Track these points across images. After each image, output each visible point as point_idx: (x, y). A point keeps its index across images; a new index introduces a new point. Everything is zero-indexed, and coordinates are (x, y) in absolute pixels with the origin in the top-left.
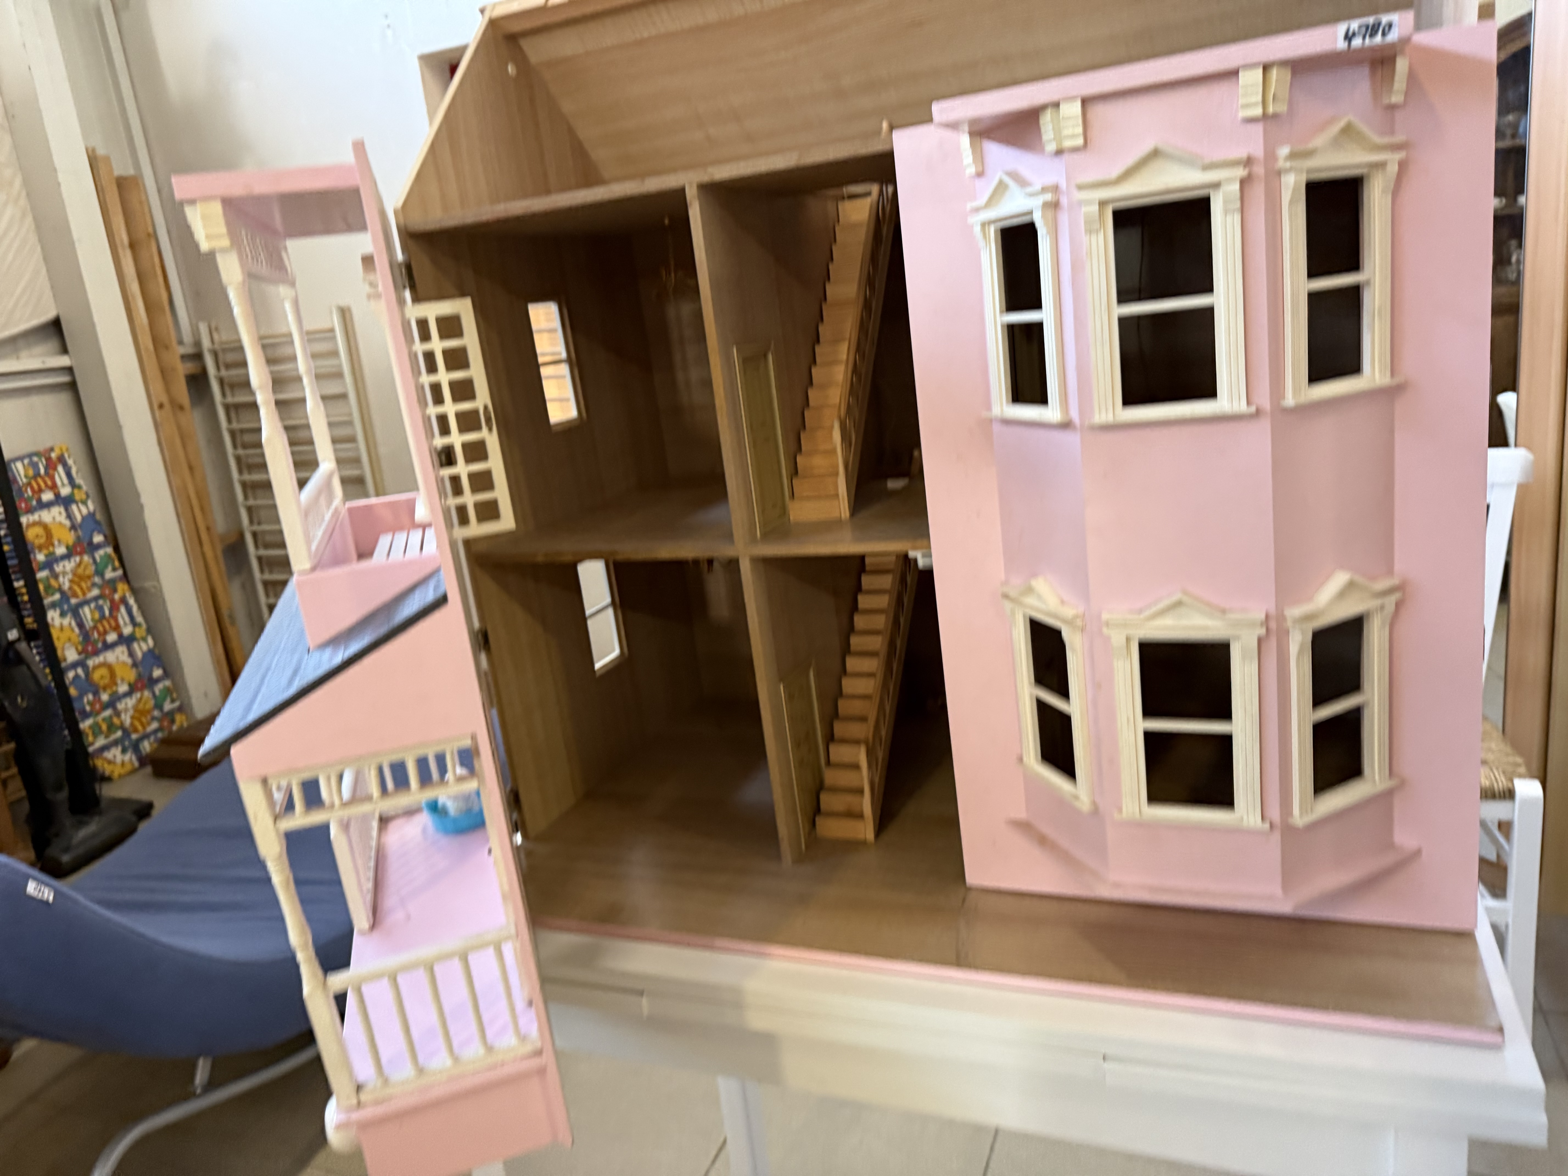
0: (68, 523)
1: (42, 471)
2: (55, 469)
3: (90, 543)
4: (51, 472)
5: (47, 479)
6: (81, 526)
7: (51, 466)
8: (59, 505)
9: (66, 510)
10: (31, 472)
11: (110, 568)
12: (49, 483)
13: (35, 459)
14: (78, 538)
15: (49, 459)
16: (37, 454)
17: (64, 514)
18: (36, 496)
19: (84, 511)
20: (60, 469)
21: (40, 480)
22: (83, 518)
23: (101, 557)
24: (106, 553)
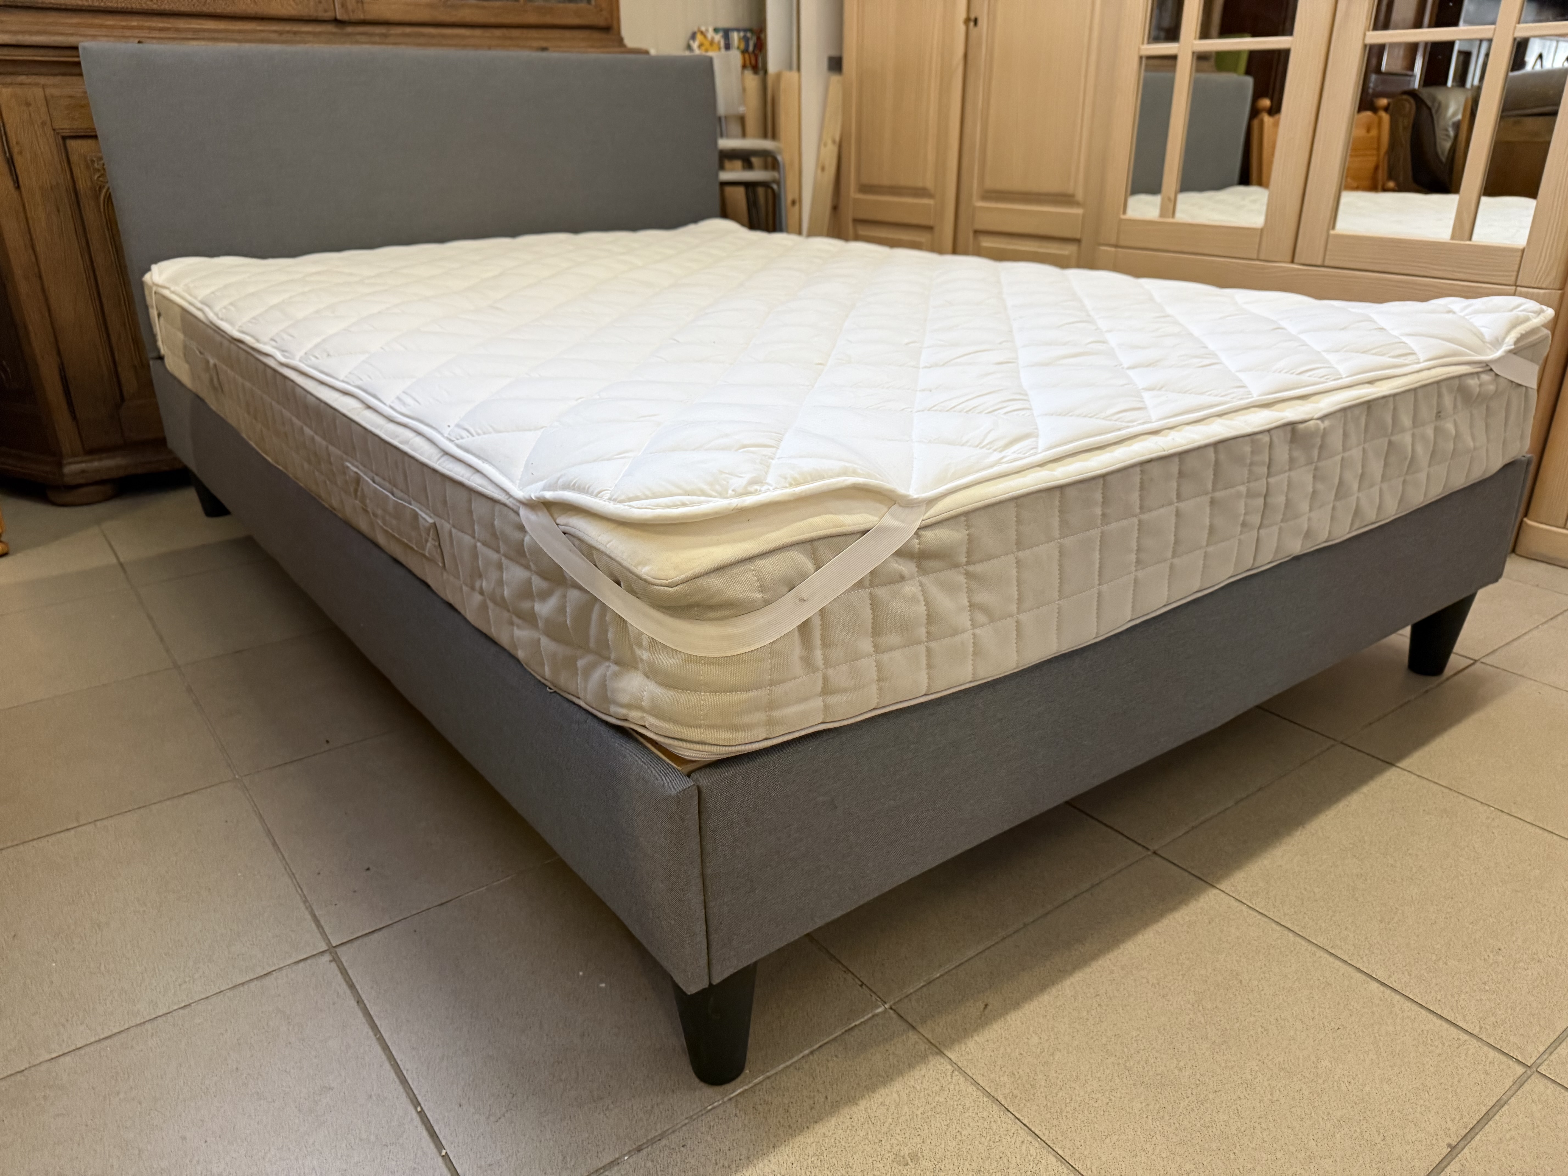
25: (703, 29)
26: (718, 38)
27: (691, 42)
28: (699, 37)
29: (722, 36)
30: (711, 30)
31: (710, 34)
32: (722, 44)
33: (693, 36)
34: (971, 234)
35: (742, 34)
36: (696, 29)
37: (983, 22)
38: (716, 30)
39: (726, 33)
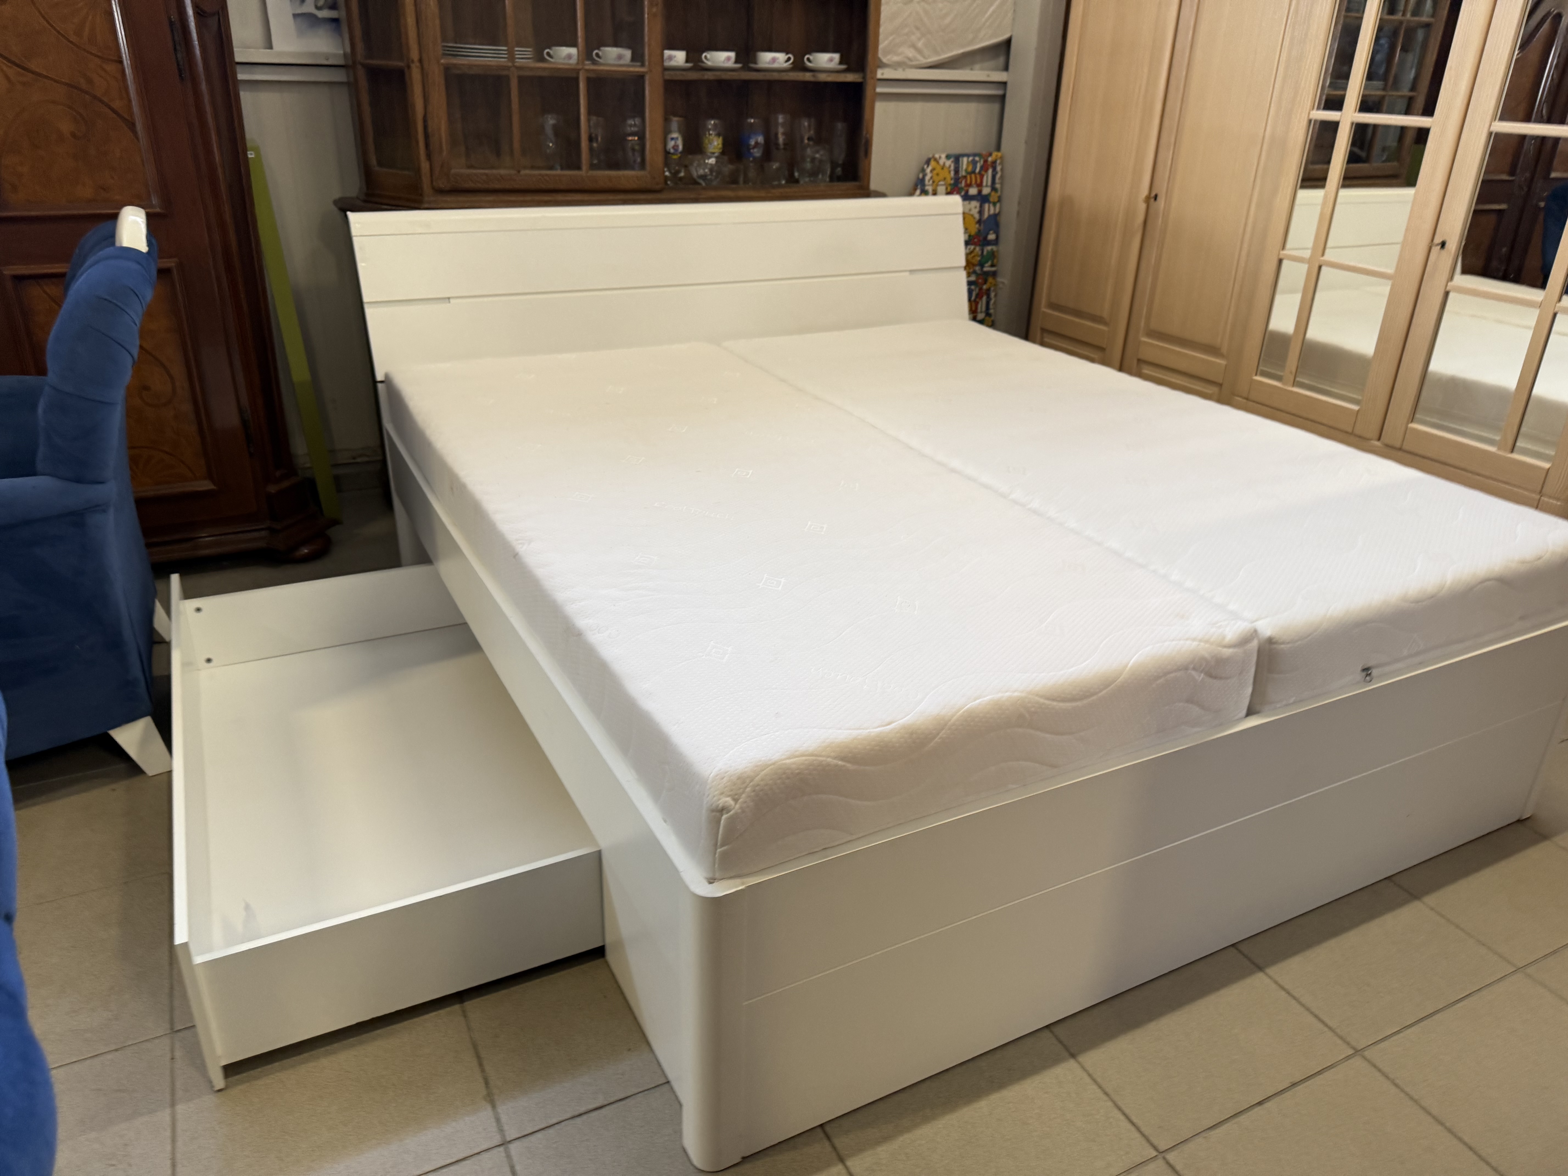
0: (977, 216)
1: (978, 170)
2: (986, 171)
3: (985, 238)
4: (983, 173)
5: (978, 177)
6: (985, 222)
7: (984, 168)
8: (978, 200)
9: (981, 206)
10: (970, 169)
11: (989, 263)
12: (979, 181)
13: (977, 159)
14: (979, 231)
15: (986, 161)
16: (979, 155)
17: (977, 210)
18: (966, 188)
19: (992, 212)
20: (990, 171)
21: (973, 176)
22: (990, 216)
23: (987, 251)
24: (992, 249)
25: (937, 156)
26: (949, 163)
27: (926, 166)
28: (933, 163)
29: (952, 162)
30: (943, 156)
31: (943, 160)
32: (952, 168)
33: (928, 162)
34: (1135, 362)
35: (971, 159)
36: (931, 156)
37: (1161, 201)
38: (948, 157)
39: (957, 159)
